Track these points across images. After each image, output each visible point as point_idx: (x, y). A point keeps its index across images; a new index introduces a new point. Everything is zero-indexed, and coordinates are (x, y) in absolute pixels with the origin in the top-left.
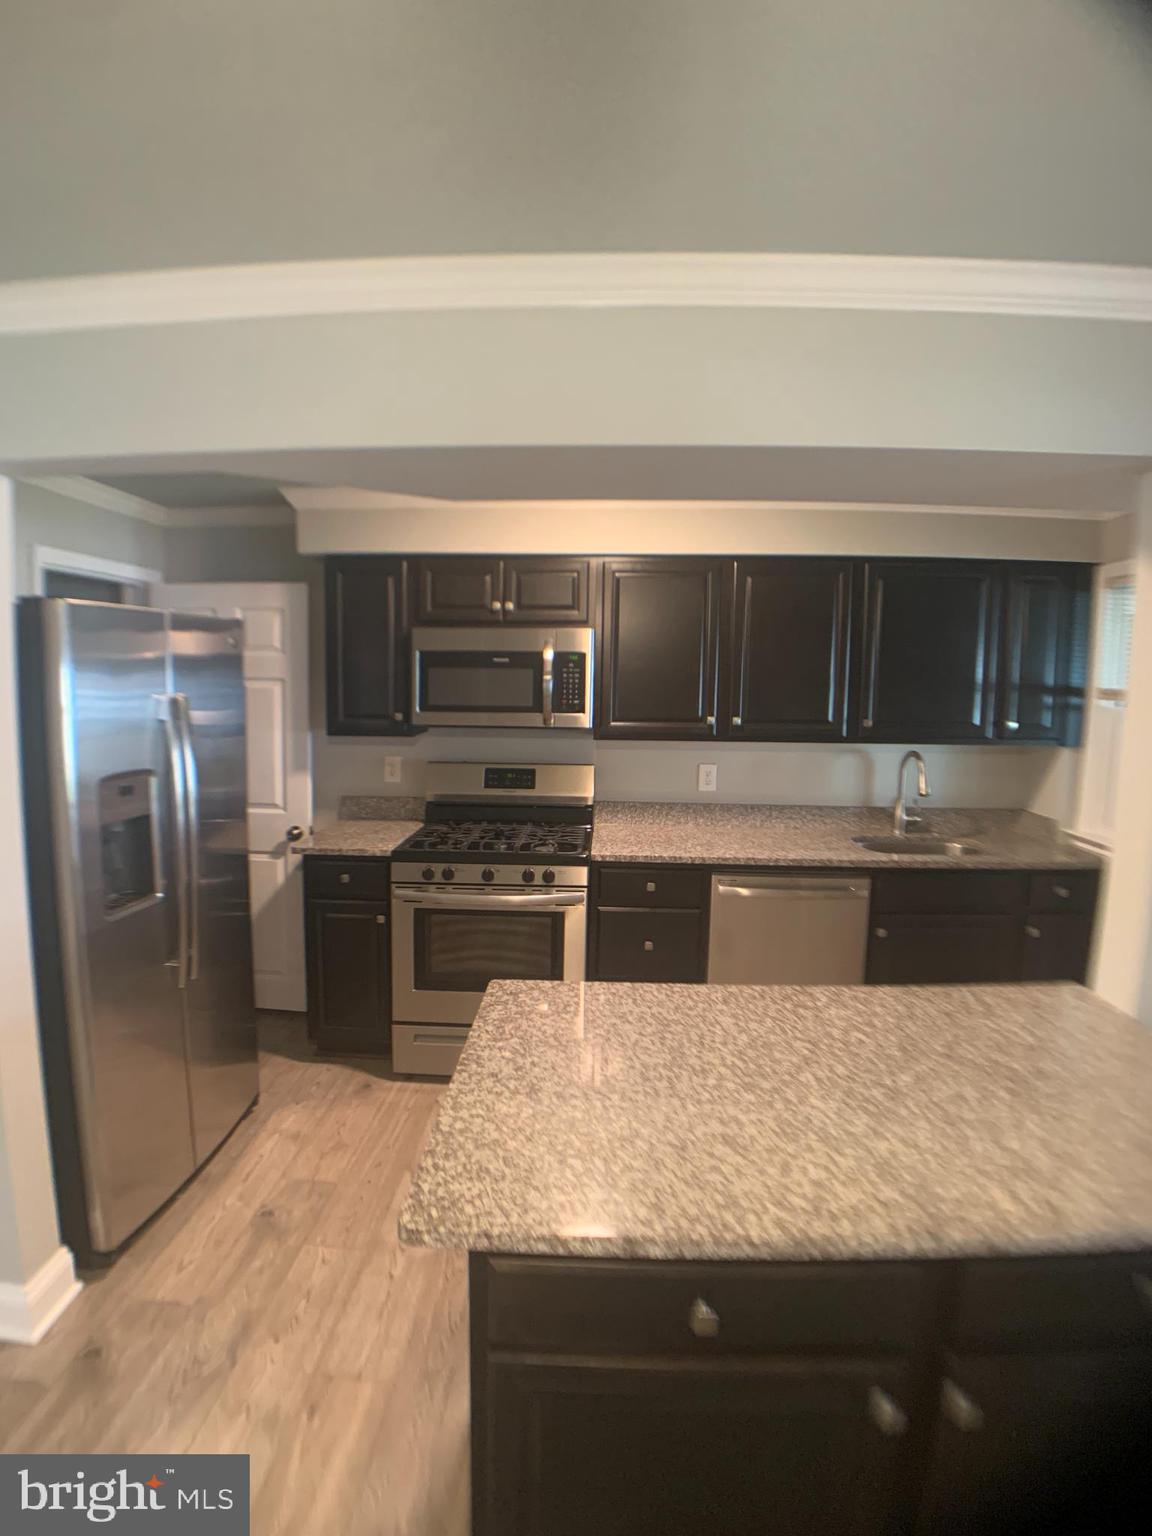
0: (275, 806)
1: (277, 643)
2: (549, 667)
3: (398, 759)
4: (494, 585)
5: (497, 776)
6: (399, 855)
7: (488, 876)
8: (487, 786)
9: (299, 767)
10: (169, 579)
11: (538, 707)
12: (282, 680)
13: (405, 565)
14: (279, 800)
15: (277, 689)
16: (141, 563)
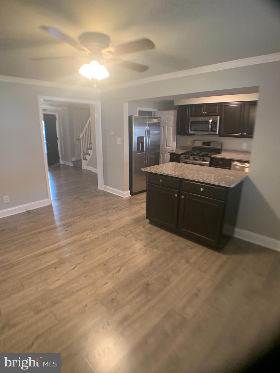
0: (170, 147)
1: (172, 120)
2: (210, 123)
3: (190, 140)
4: (204, 109)
5: (204, 143)
6: (182, 154)
7: (194, 158)
8: (202, 145)
9: (174, 140)
10: (158, 111)
11: (208, 131)
12: (173, 126)
13: (190, 106)
14: (171, 146)
15: (172, 128)
16: (154, 108)
